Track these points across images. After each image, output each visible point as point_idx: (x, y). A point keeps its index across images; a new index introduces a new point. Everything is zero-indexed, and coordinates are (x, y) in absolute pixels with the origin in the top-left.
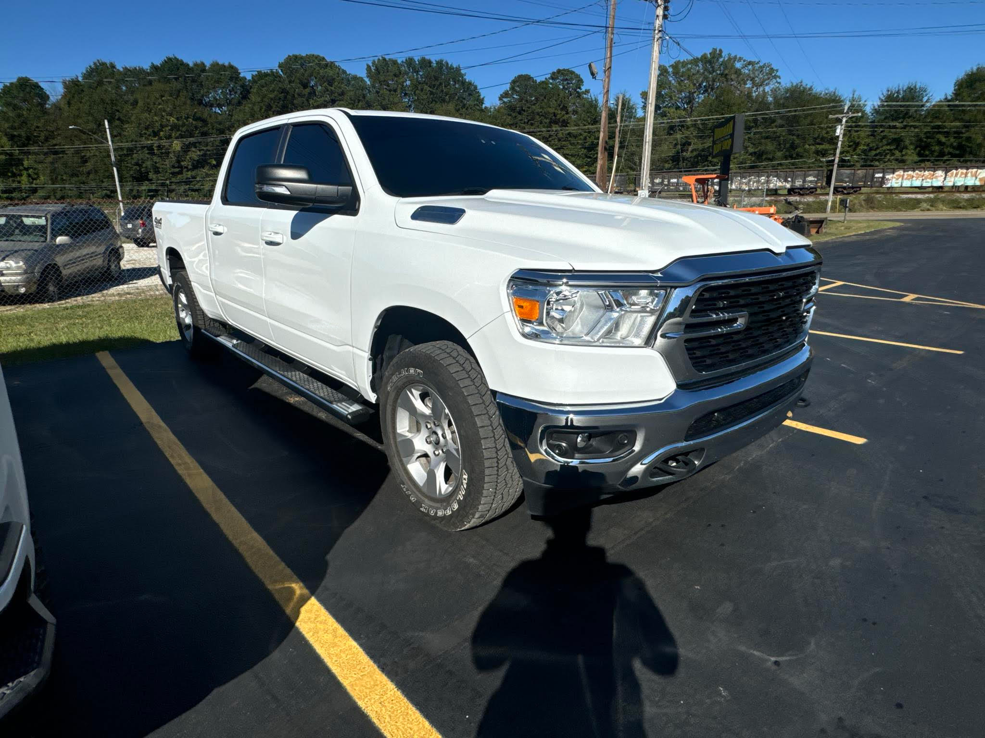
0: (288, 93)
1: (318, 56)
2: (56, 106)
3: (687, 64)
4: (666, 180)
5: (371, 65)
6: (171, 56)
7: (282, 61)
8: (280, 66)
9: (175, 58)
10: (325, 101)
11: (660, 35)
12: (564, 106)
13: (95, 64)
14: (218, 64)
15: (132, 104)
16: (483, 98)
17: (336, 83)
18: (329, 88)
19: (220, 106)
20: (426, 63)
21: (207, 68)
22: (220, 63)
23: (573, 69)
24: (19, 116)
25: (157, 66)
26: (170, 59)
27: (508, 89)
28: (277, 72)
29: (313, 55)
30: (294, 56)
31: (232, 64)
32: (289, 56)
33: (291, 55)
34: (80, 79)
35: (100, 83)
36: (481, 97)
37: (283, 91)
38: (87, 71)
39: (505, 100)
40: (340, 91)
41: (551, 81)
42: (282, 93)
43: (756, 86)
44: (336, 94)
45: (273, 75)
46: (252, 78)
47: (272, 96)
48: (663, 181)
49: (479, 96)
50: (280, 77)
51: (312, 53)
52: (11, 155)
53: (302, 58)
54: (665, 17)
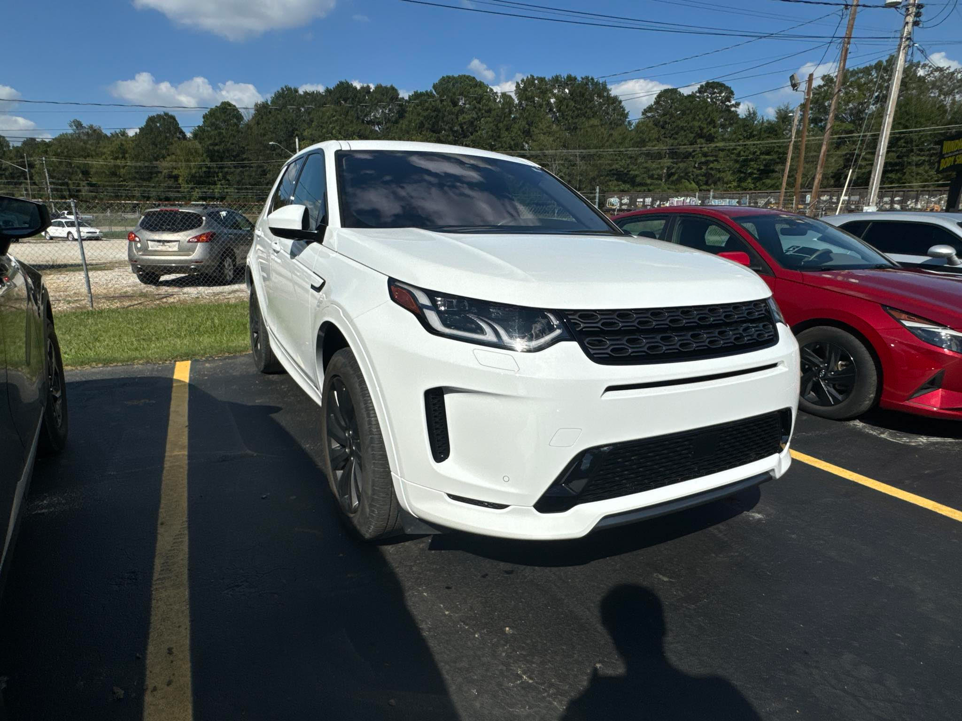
0: (439, 111)
1: (469, 76)
2: (248, 126)
3: (857, 73)
4: (835, 198)
5: (520, 82)
6: (343, 80)
7: (437, 81)
8: (435, 87)
9: (347, 82)
10: (473, 118)
11: (907, 43)
12: (712, 120)
13: (282, 89)
14: (381, 86)
15: (308, 123)
16: (628, 113)
17: (484, 101)
18: (478, 105)
19: (379, 124)
20: (571, 79)
21: (371, 90)
22: (383, 85)
23: (724, 83)
24: (220, 134)
25: (331, 89)
26: (341, 83)
27: (653, 104)
28: (431, 92)
29: (465, 76)
30: (447, 76)
31: (394, 86)
32: (443, 77)
33: (445, 76)
34: (269, 103)
35: (284, 106)
36: (626, 112)
37: (436, 110)
38: (275, 95)
39: (649, 114)
40: (487, 108)
41: (698, 94)
42: (434, 111)
43: (944, 95)
44: (483, 111)
45: (428, 95)
46: (409, 98)
47: (425, 114)
48: (831, 198)
49: (624, 110)
50: (433, 96)
51: (463, 74)
52: (209, 168)
53: (454, 78)
54: (916, 23)
